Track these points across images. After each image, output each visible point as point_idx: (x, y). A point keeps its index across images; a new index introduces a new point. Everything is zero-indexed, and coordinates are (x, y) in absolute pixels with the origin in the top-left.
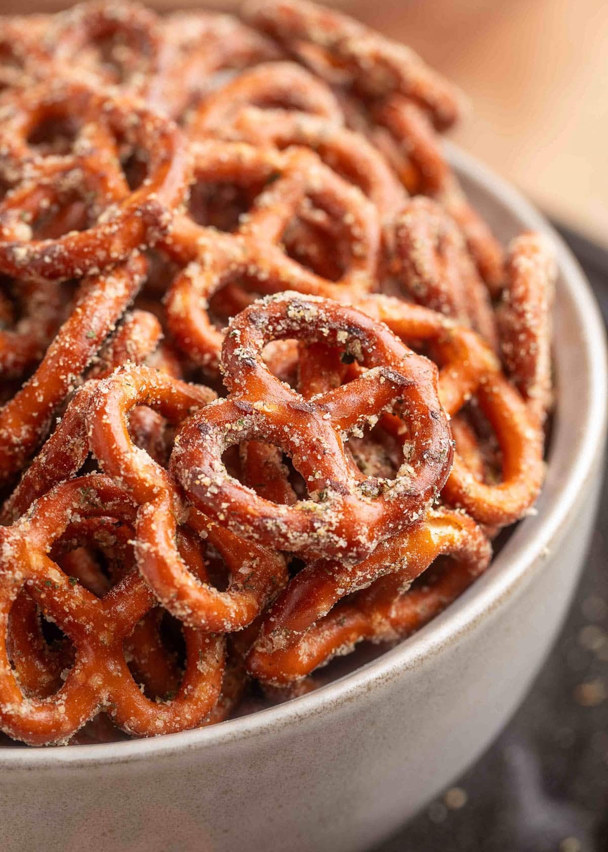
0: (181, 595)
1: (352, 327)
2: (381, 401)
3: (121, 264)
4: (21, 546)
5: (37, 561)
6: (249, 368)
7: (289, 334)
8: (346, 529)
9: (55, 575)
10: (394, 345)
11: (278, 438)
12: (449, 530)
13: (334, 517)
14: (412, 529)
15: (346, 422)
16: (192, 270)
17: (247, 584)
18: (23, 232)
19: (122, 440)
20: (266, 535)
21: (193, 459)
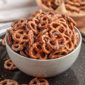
0: (44, 50)
1: (61, 35)
2: (61, 40)
3: (46, 28)
4: (35, 45)
5: (35, 46)
6: (53, 36)
7: (56, 35)
8: (56, 48)
9: (36, 47)
10: (63, 37)
11: (54, 41)
12: (64, 50)
13: (56, 47)
14: (61, 49)
15: (59, 41)
16: (52, 30)
17: (50, 51)
18: (40, 25)
19: (43, 39)
20: (51, 47)
21: (47, 41)
